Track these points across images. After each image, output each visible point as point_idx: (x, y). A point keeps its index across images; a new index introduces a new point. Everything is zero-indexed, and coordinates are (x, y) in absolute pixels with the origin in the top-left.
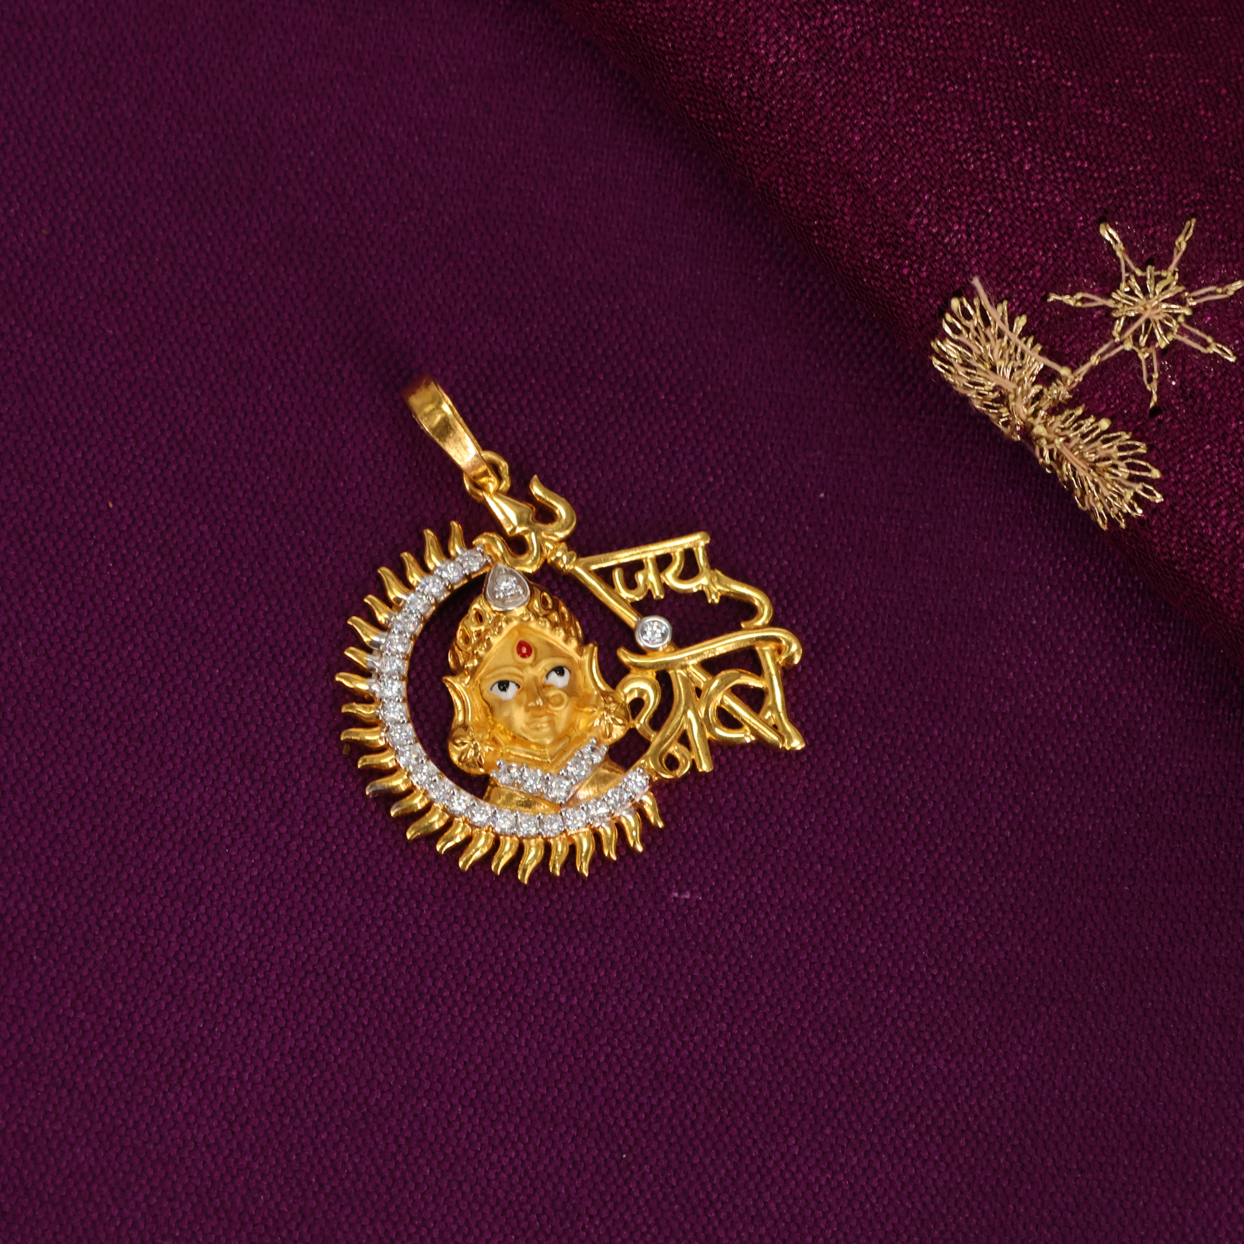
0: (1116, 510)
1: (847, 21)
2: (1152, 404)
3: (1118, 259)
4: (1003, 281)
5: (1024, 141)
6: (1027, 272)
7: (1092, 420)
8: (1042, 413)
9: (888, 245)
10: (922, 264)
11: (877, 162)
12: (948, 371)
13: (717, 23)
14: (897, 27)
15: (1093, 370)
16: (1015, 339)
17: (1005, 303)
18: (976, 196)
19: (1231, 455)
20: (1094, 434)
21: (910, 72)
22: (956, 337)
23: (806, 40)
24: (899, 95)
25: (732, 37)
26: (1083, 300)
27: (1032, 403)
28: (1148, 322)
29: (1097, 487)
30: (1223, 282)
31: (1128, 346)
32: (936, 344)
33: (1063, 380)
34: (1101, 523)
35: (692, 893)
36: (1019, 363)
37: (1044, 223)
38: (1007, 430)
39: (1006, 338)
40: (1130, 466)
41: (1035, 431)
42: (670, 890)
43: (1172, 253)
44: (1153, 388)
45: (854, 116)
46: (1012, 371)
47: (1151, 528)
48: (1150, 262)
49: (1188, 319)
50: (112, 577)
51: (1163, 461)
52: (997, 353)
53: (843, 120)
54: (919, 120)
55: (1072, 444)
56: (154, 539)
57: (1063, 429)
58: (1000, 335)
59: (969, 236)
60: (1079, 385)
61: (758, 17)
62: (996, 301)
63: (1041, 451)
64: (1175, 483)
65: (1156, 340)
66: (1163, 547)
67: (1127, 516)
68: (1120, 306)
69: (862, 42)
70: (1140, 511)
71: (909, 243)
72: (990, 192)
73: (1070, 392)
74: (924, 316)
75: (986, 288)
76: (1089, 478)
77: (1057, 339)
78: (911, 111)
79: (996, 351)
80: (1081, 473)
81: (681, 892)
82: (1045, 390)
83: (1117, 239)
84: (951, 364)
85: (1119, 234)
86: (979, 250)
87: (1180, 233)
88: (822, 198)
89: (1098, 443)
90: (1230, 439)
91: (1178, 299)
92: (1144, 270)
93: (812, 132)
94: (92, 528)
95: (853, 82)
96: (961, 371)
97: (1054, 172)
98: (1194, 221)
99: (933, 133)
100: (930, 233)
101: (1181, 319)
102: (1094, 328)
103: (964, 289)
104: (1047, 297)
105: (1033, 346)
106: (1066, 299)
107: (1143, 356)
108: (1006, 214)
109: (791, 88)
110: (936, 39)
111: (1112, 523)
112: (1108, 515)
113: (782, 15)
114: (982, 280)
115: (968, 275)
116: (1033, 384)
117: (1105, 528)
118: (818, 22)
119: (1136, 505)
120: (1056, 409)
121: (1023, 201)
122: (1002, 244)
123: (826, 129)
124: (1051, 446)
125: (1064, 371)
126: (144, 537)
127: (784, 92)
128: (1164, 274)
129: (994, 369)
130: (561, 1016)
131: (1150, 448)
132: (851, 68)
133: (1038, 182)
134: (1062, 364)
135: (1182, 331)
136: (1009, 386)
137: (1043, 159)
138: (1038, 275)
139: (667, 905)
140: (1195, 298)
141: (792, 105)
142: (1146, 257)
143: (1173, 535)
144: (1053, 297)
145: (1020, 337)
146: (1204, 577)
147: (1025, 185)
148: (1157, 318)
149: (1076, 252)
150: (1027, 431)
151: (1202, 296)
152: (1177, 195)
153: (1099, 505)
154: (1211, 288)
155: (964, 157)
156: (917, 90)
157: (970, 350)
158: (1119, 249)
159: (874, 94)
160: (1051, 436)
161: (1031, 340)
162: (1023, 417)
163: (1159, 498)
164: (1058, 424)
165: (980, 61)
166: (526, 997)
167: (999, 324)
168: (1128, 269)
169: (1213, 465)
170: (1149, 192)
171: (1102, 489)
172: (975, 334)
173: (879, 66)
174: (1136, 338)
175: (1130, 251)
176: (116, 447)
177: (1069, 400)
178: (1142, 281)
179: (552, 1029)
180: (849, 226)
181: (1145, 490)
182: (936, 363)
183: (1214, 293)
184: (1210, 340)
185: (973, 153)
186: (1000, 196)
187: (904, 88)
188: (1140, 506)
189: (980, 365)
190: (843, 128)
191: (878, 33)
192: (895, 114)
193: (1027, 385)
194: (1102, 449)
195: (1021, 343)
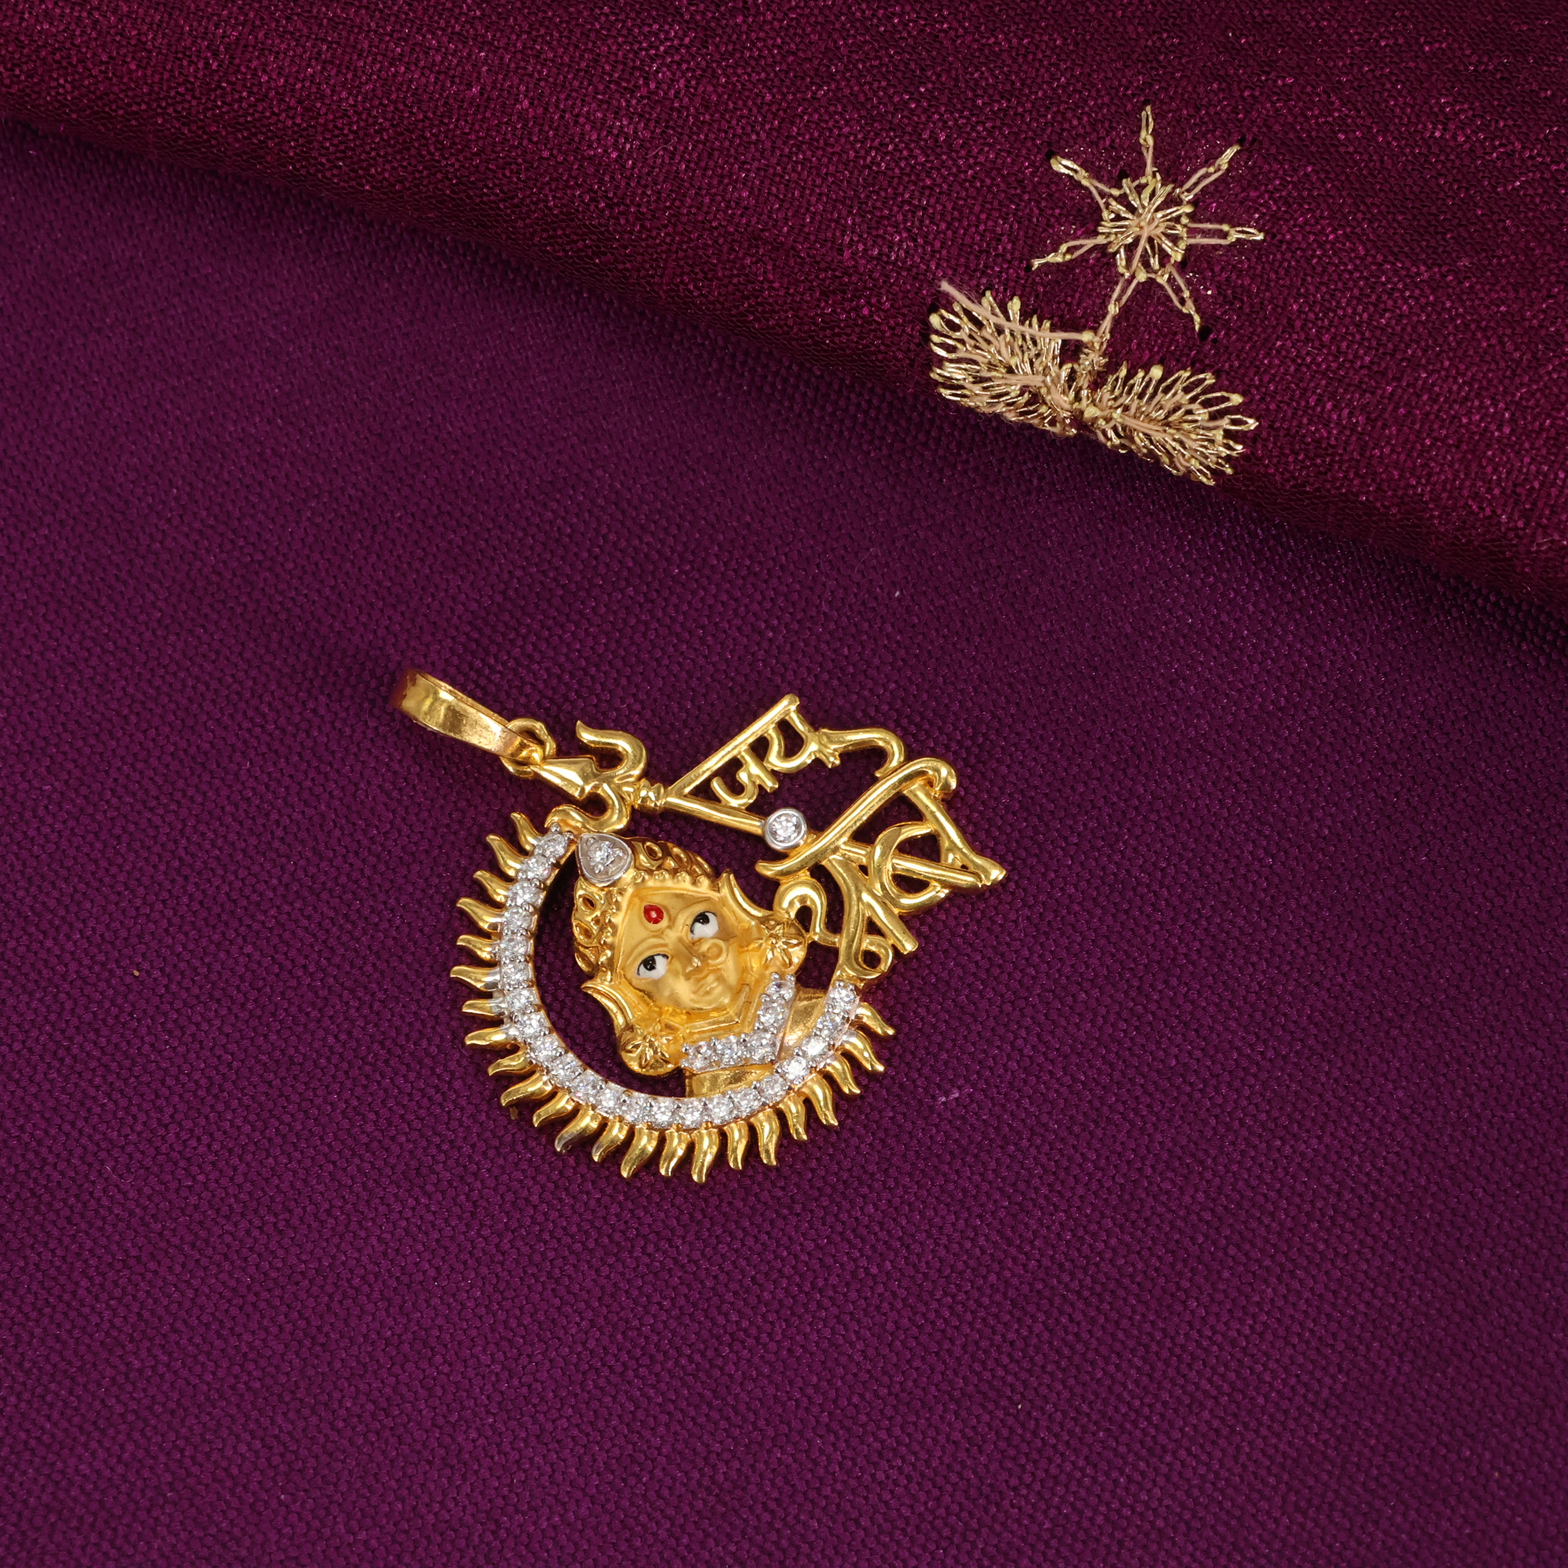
0: (1214, 459)
1: (674, 74)
2: (1197, 327)
3: (1086, 189)
4: (975, 271)
5: (925, 110)
6: (996, 249)
7: (1141, 374)
8: (1084, 393)
9: (834, 292)
10: (880, 295)
11: (779, 209)
12: (963, 396)
13: (536, 143)
14: (732, 55)
15: (1116, 320)
17: (988, 293)
18: (902, 195)
19: (1308, 340)
20: (1151, 390)
21: (768, 97)
22: (953, 356)
23: (641, 116)
24: (767, 127)
25: (559, 151)
26: (1070, 250)
27: (1070, 387)
28: (1150, 240)
29: (1182, 443)
30: (1210, 159)
31: (1142, 276)
32: (936, 374)
33: (1090, 346)
34: (1204, 480)
35: (960, 1088)
36: (1034, 351)
37: (989, 188)
38: (1057, 429)
39: (1007, 332)
40: (1206, 404)
41: (1087, 415)
42: (934, 1098)
43: (1141, 154)
44: (1189, 308)
45: (731, 172)
46: (1032, 364)
47: (1260, 459)
48: (1123, 175)
49: (1192, 216)
50: (174, 1049)
51: (1237, 382)
52: (1006, 352)
53: (720, 182)
54: (802, 143)
55: (1133, 410)
56: (201, 987)
57: (1115, 399)
58: (1000, 331)
59: (915, 240)
60: (1110, 344)
61: (577, 116)
62: (978, 297)
63: (1104, 433)
64: (1262, 399)
65: (1168, 256)
66: (1282, 473)
67: (1228, 459)
68: (1112, 238)
69: (701, 89)
70: (1239, 447)
71: (854, 279)
72: (915, 184)
73: (1104, 355)
74: (909, 350)
75: (960, 289)
76: (1167, 438)
77: (1063, 305)
78: (788, 137)
79: (1003, 351)
80: (1157, 437)
81: (947, 1094)
82: (1076, 366)
83: (1076, 167)
84: (962, 387)
85: (1075, 161)
86: (933, 251)
87: (1140, 128)
88: (738, 276)
89: (1160, 395)
90: (1298, 324)
91: (1171, 201)
92: (1120, 187)
93: (694, 210)
94: (127, 1007)
95: (712, 136)
96: (977, 389)
97: (973, 128)
98: (1148, 108)
99: (824, 150)
100: (872, 258)
101: (1185, 220)
102: (1096, 275)
103: (937, 299)
104: (1030, 266)
105: (1040, 325)
106: (1051, 258)
107: (1162, 280)
108: (944, 198)
109: (648, 174)
110: (779, 47)
111: (1216, 473)
112: (1208, 468)
113: (601, 101)
114: (951, 282)
115: (933, 283)
116: (1061, 366)
117: (1212, 483)
118: (644, 91)
119: (1231, 443)
120: (1097, 382)
121: (955, 175)
122: (955, 232)
123: (707, 200)
124: (1112, 424)
125: (1086, 337)
126: (188, 989)
127: (643, 182)
128: (1143, 180)
129: (1010, 370)
130: (880, 1289)
131: (1217, 374)
132: (703, 122)
133: (962, 147)
134: (1079, 329)
135: (1192, 232)
136: (1035, 381)
137: (956, 120)
138: (1009, 246)
139: (939, 1115)
140: (1189, 191)
141: (659, 193)
142: (1115, 173)
143: (1287, 456)
144: (1036, 263)
145: (1022, 323)
146: (1342, 485)
147: (950, 157)
148: (1158, 231)
149: (1038, 203)
150: (1077, 419)
151: (1196, 184)
152: (1118, 91)
153: (1193, 461)
154: (1202, 172)
155: (869, 159)
156: (785, 112)
157: (975, 362)
158: (1083, 178)
159: (741, 138)
160: (1107, 413)
161: (1035, 320)
162: (1067, 406)
163: (1252, 424)
164: (1107, 396)
165: (838, 48)
166: (834, 1286)
167: (993, 320)
168: (1102, 195)
169: (1293, 361)
170: (1085, 102)
171: (1188, 443)
172: (973, 342)
173: (731, 106)
174: (1146, 265)
175: (1096, 174)
176: (112, 908)
177: (1106, 365)
178: (1123, 200)
179: (878, 1308)
180: (782, 293)
181: (1234, 422)
182: (946, 393)
183: (1207, 175)
184: (1225, 227)
185: (877, 150)
186: (928, 182)
187: (770, 116)
188: (1236, 442)
189: (994, 374)
190: (725, 190)
191: (714, 71)
192: (773, 148)
193: (1054, 370)
194: (1167, 401)
195: (1026, 329)
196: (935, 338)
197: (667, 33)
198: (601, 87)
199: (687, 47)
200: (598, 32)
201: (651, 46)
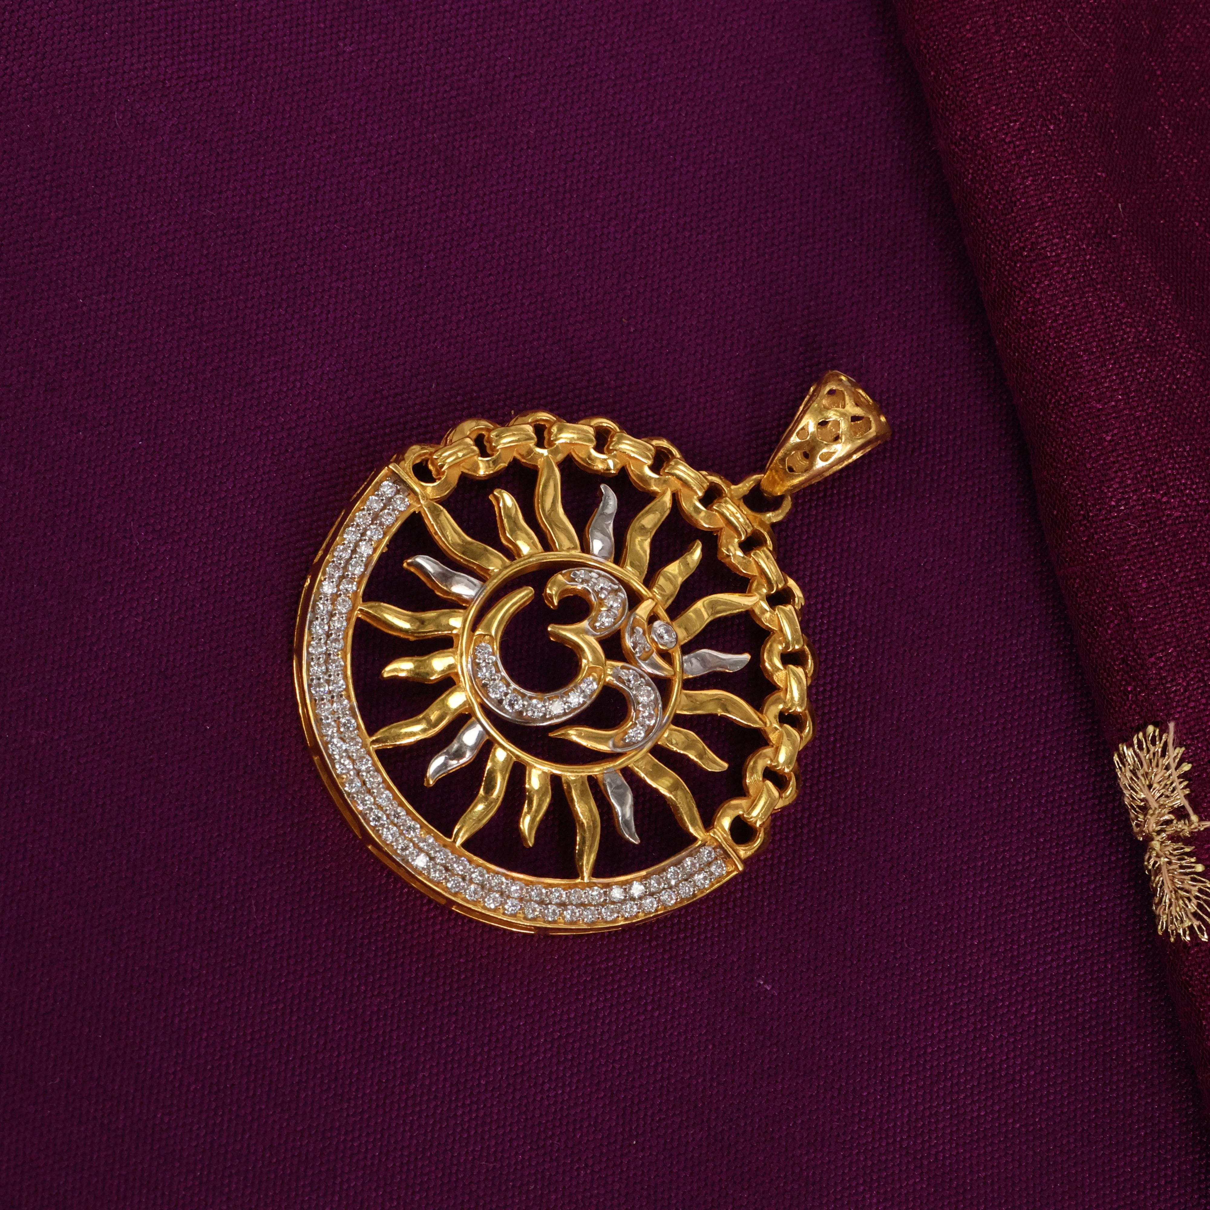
0: (1174, 928)
1: (1179, 507)
4: (1191, 734)
7: (1193, 860)
8: (1164, 835)
9: (1128, 665)
10: (1143, 691)
11: (1149, 608)
12: (1120, 768)
13: (1091, 457)
16: (1175, 774)
17: (1183, 749)
18: (1205, 669)
20: (1188, 870)
21: (1204, 564)
22: (1138, 751)
23: (1144, 504)
24: (1189, 574)
25: (1095, 472)
27: (1162, 825)
29: (1170, 905)
32: (1123, 746)
33: (1191, 823)
34: (1160, 928)
35: (773, 987)
36: (1168, 793)
38: (1136, 830)
39: (1170, 772)
40: (1199, 906)
41: (1154, 843)
42: (759, 977)
45: (1149, 570)
46: (1161, 796)
47: (1189, 953)
52: (1158, 778)
53: (1140, 568)
54: (1194, 598)
55: (1171, 867)
57: (1171, 854)
58: (1167, 768)
59: (1185, 691)
60: (1200, 832)
61: (1121, 470)
62: (1178, 744)
63: (1150, 858)
66: (1189, 970)
67: (1178, 935)
69: (1181, 526)
70: (1188, 938)
71: (1142, 672)
73: (1191, 833)
74: (1125, 724)
75: (1175, 733)
76: (1169, 896)
77: (1203, 794)
78: (1191, 588)
79: (1158, 776)
80: (1165, 889)
81: (766, 982)
82: (1175, 822)
84: (1124, 765)
86: (1186, 705)
88: (1100, 608)
89: (1188, 877)
93: (1115, 564)
95: (1161, 548)
96: (1129, 774)
99: (1198, 611)
100: (1160, 674)
103: (1162, 723)
105: (1185, 787)
109: (1116, 528)
111: (1167, 934)
112: (1167, 927)
113: (1137, 478)
114: (1176, 726)
115: (1170, 717)
116: (1169, 813)
117: (1160, 933)
118: (1159, 497)
119: (1188, 933)
120: (1175, 838)
122: (1204, 710)
123: (1126, 567)
124: (1157, 859)
125: (1194, 818)
127: (1110, 528)
129: (1150, 786)
130: (642, 1018)
132: (1164, 539)
134: (1196, 812)
136: (1153, 804)
139: (752, 986)
141: (1111, 540)
143: (1200, 968)
145: (1179, 777)
146: (1204, 1007)
150: (1149, 838)
153: (1165, 916)
156: (1203, 578)
157: (1142, 765)
159: (1172, 563)
160: (1161, 853)
161: (1186, 783)
162: (1151, 829)
163: (1205, 938)
164: (1170, 849)
166: (626, 992)
167: (1171, 760)
171: (1173, 908)
172: (1152, 757)
173: (1185, 547)
177: (1186, 838)
179: (631, 1024)
180: (1108, 637)
181: (1199, 927)
182: (1116, 758)
187: (1195, 571)
188: (1190, 935)
189: (1142, 779)
190: (1138, 574)
191: (1196, 526)
192: (1180, 584)
193: (1166, 811)
194: (1188, 883)
195: (1177, 781)
196: (1141, 735)
197: (1197, 488)
198: (1144, 473)
199: (1198, 504)
200: (1172, 451)
201: (1184, 484)
